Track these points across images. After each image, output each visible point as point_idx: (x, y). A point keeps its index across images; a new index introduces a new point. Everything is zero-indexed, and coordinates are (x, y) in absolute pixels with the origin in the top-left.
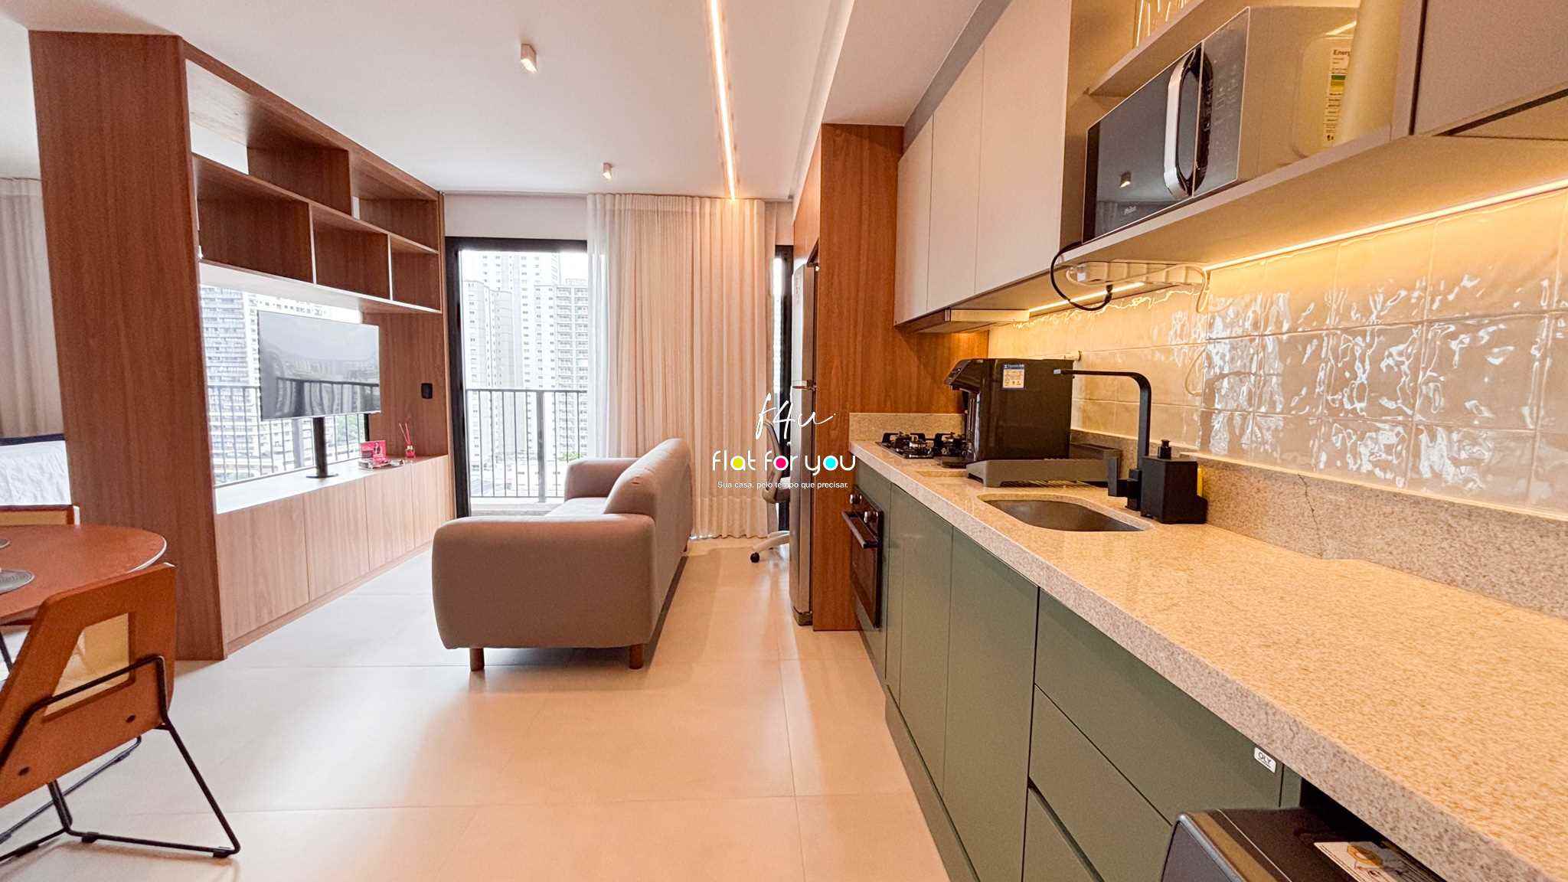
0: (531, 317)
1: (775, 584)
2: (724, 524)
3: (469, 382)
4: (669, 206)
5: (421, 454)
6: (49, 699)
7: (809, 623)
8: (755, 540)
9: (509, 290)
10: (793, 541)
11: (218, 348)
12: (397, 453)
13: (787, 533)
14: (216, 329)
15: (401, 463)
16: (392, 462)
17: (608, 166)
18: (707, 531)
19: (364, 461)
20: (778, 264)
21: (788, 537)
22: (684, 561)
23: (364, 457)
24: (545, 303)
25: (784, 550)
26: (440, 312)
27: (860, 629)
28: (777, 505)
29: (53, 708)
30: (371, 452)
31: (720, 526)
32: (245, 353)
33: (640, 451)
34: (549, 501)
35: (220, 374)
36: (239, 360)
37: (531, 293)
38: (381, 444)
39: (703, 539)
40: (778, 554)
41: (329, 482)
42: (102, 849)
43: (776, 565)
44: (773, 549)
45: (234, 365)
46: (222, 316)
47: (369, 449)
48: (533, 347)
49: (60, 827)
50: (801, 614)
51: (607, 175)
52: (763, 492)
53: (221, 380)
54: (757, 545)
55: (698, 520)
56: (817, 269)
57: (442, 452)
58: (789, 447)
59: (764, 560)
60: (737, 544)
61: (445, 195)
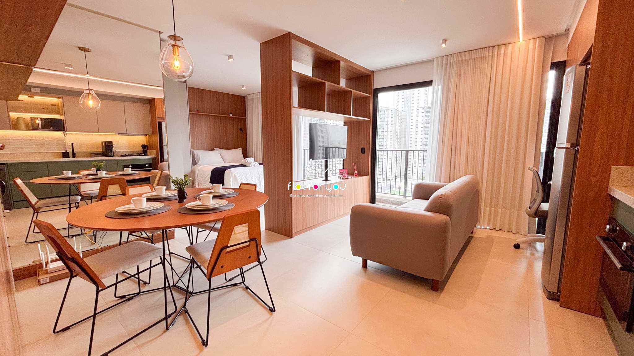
0: (414, 121)
1: (530, 266)
2: (499, 222)
3: (378, 147)
4: (478, 55)
5: (359, 174)
6: (227, 247)
7: (557, 300)
8: (518, 236)
9: (407, 111)
10: (548, 241)
12: (352, 174)
13: (543, 236)
15: (352, 177)
16: (349, 177)
17: (445, 41)
18: (486, 224)
19: (339, 176)
20: (552, 75)
21: (543, 239)
22: (470, 239)
23: (340, 174)
24: (420, 114)
25: (540, 246)
26: (370, 119)
27: (604, 318)
28: (537, 219)
29: (228, 250)
31: (495, 224)
33: (451, 179)
34: (408, 198)
37: (415, 111)
38: (346, 170)
39: (484, 229)
40: (535, 248)
41: (328, 182)
42: (248, 293)
43: (532, 254)
44: (531, 244)
47: (342, 172)
48: (414, 133)
49: (242, 281)
50: (550, 292)
51: (444, 45)
52: (527, 209)
54: (519, 239)
55: (482, 219)
56: (589, 66)
57: (367, 174)
58: (550, 185)
59: (524, 249)
60: (505, 235)
61: (375, 72)
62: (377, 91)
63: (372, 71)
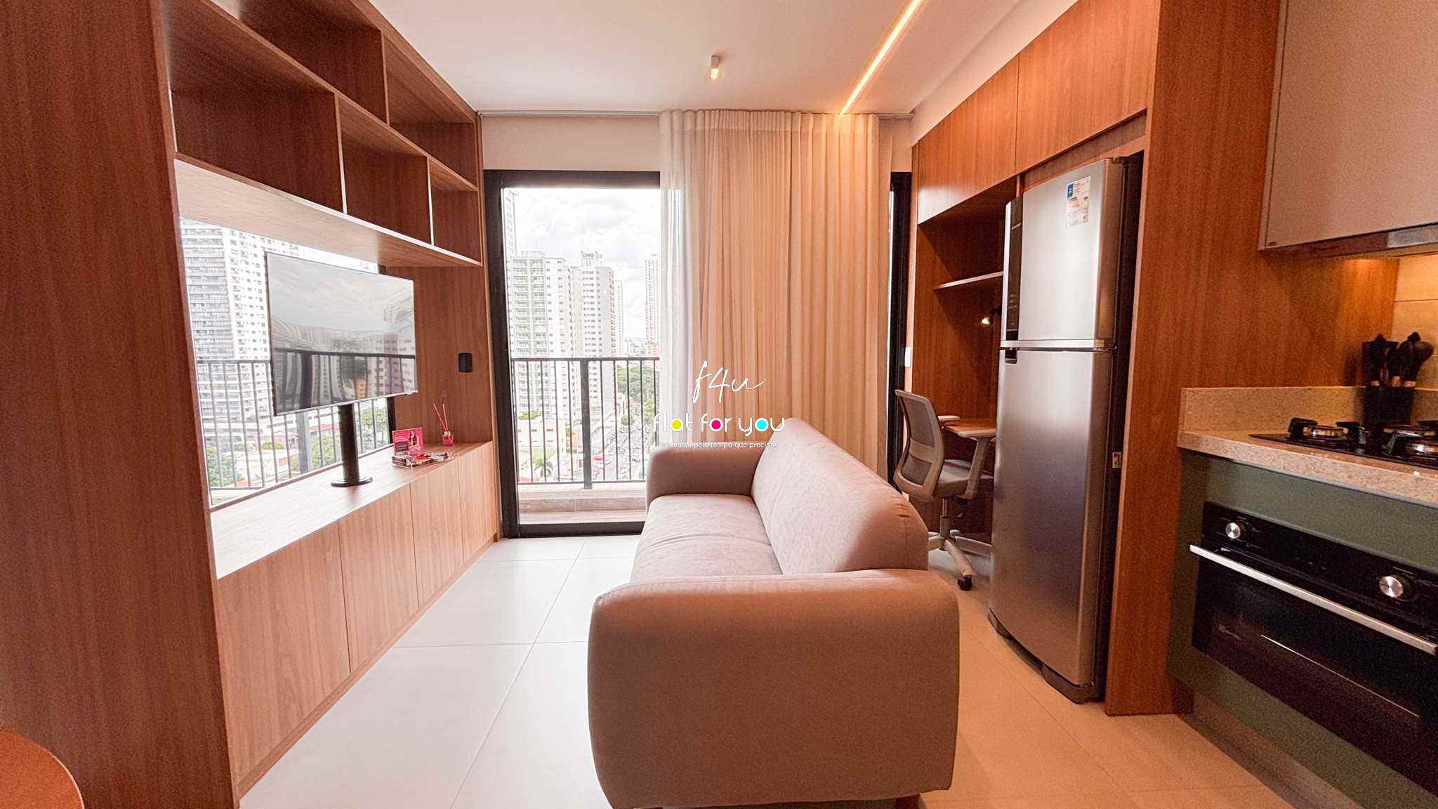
3: (514, 351)
5: (463, 442)
7: (1101, 700)
11: (205, 322)
14: (203, 305)
15: (446, 456)
16: (435, 455)
17: (717, 59)
19: (398, 457)
23: (400, 452)
26: (480, 264)
30: (405, 442)
32: (230, 326)
35: (207, 346)
36: (224, 333)
38: (417, 432)
41: (362, 490)
45: (219, 337)
46: (208, 292)
50: (1076, 686)
53: (208, 352)
57: (486, 439)
61: (484, 117)
62: (498, 180)
63: (476, 113)
